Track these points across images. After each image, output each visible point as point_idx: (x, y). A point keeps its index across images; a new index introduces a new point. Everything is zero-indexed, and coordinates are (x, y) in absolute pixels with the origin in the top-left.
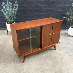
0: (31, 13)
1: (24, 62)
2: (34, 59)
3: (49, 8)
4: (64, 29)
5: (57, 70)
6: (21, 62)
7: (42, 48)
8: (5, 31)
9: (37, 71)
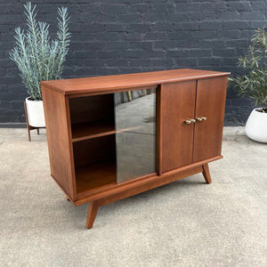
0: (114, 67)
1: (90, 226)
2: (130, 217)
3: (176, 49)
4: (233, 120)
5: (222, 251)
6: (80, 228)
7: (158, 175)
8: (19, 131)
9: (146, 257)
